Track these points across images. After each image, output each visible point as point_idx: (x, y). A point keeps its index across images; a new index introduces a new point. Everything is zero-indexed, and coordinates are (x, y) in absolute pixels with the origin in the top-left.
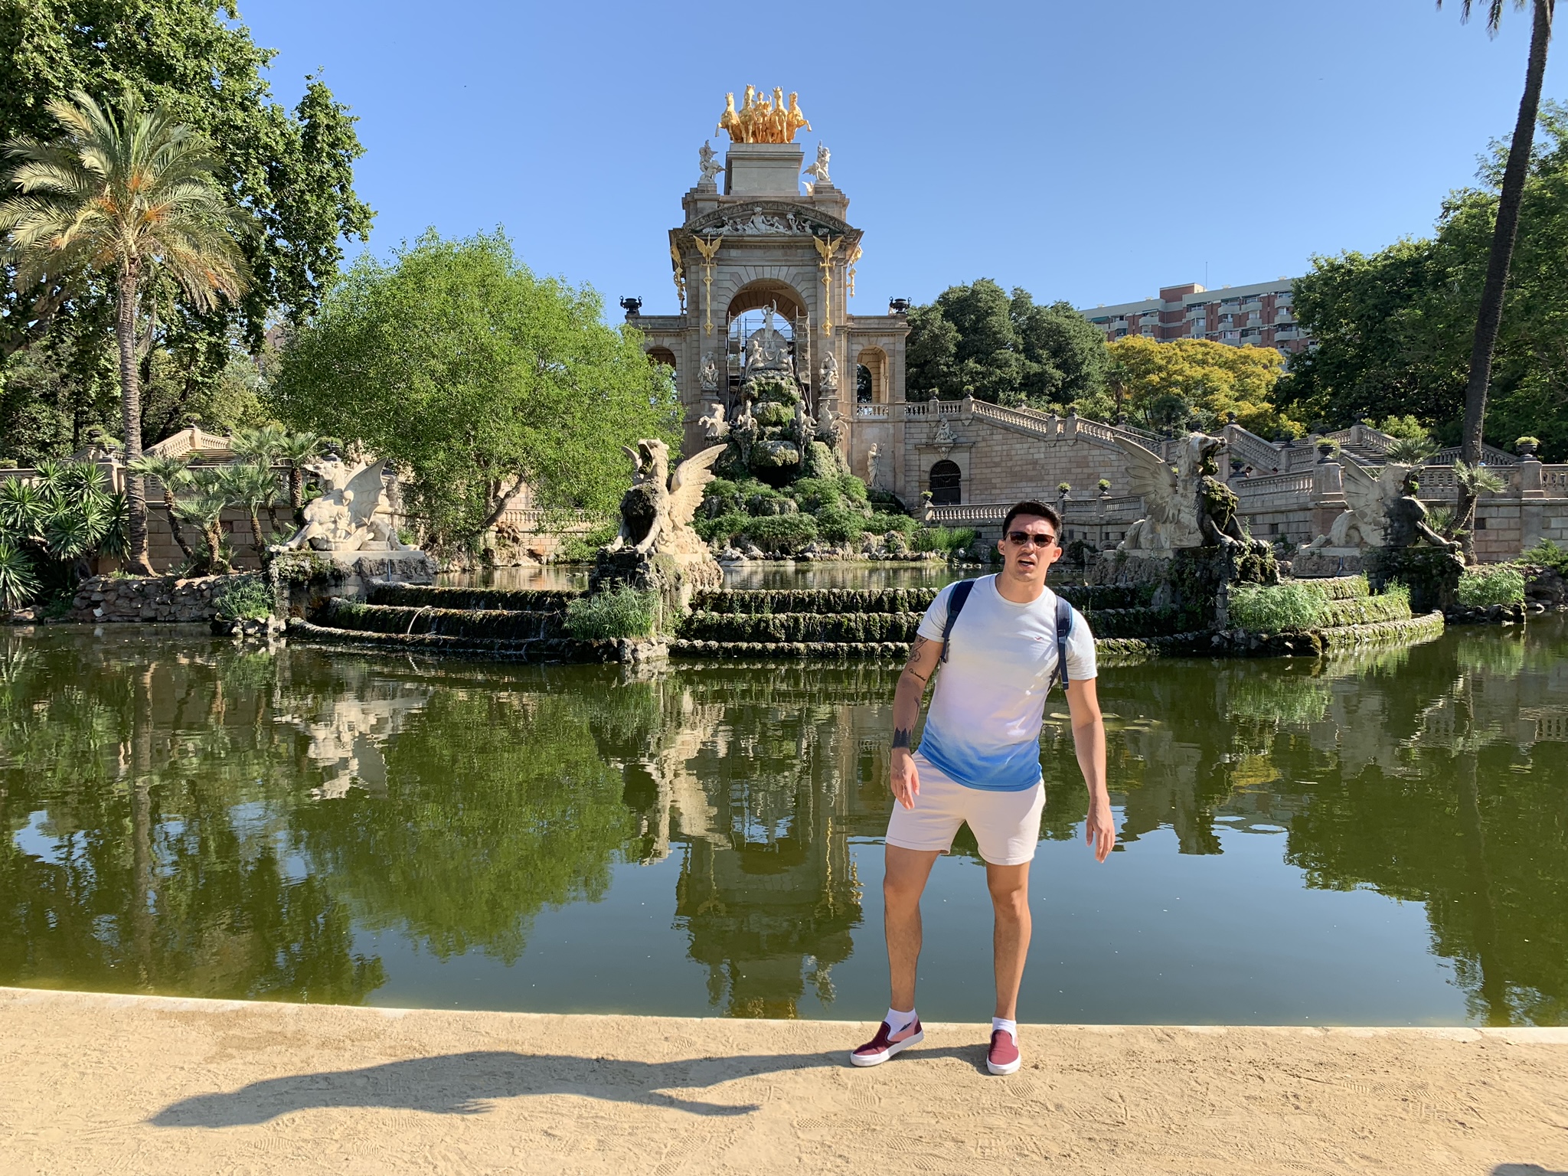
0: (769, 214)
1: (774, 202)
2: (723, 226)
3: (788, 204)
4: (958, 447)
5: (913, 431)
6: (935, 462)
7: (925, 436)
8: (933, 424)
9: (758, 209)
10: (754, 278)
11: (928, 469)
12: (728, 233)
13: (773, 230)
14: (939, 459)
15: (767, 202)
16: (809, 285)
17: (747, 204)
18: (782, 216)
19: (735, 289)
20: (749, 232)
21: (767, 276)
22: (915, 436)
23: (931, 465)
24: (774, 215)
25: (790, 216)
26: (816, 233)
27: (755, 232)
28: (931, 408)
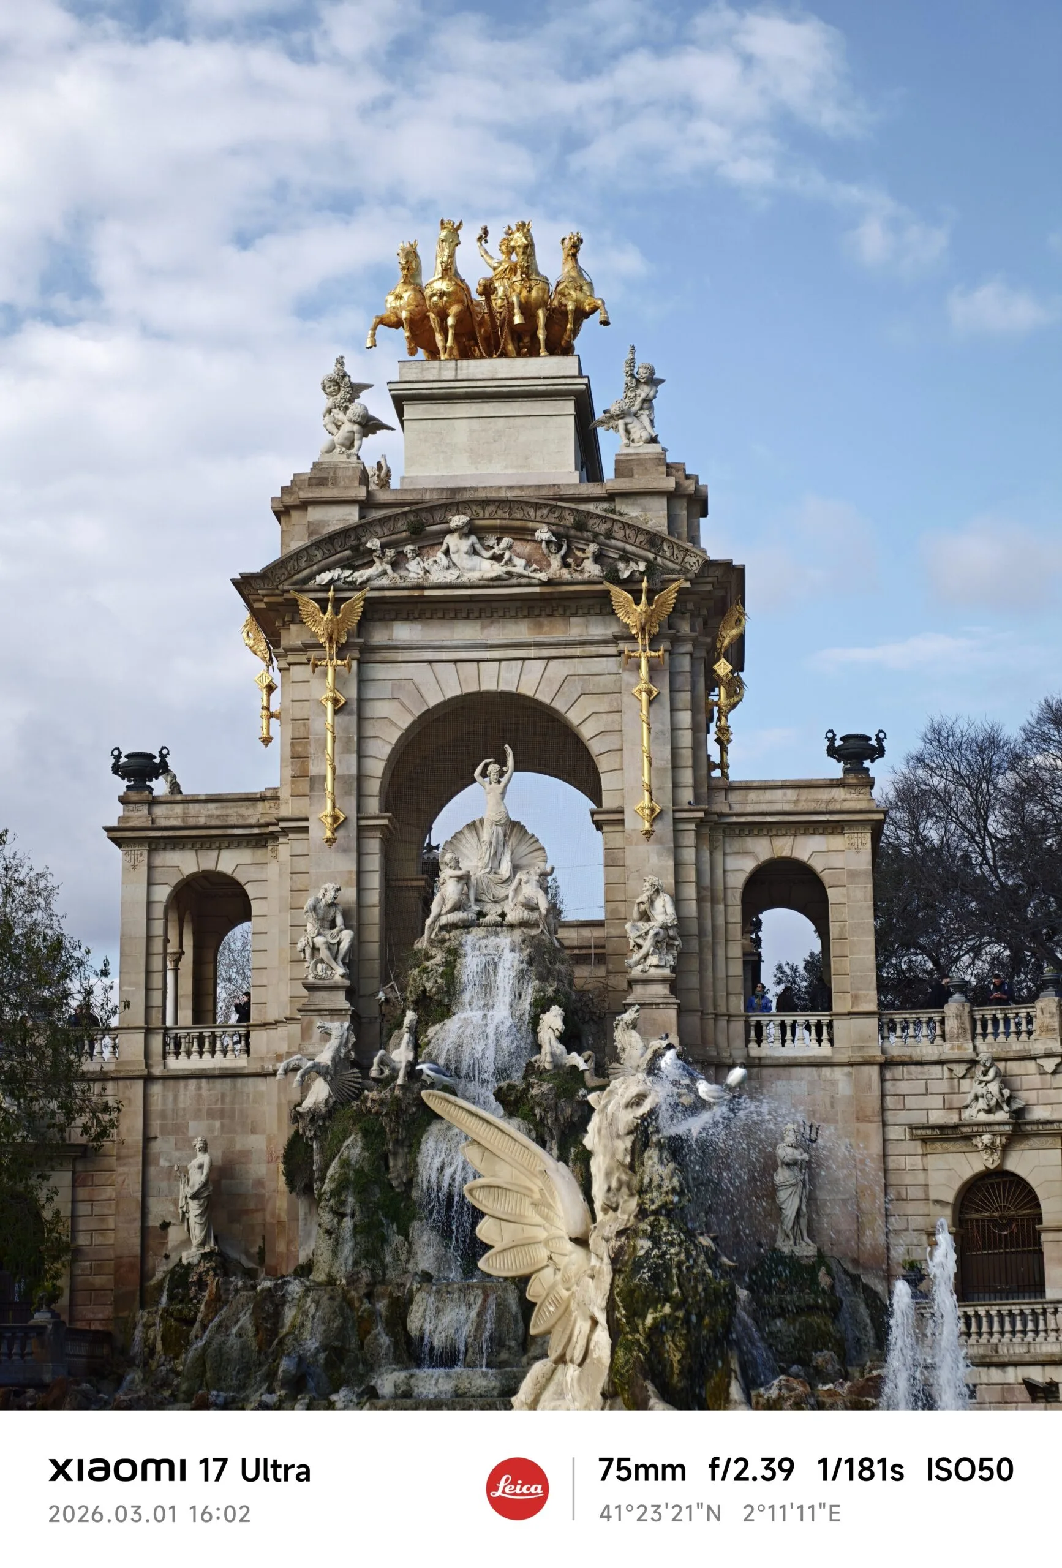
0: (492, 530)
1: (501, 503)
2: (371, 563)
3: (537, 506)
4: (1028, 1136)
5: (904, 1087)
6: (967, 1173)
7: (937, 1101)
8: (960, 1070)
9: (458, 520)
10: (453, 691)
11: (950, 1196)
12: (384, 582)
13: (498, 569)
14: (979, 1167)
15: (484, 503)
16: (603, 704)
17: (432, 509)
18: (523, 533)
19: (405, 721)
20: (436, 577)
21: (489, 685)
22: (911, 1102)
23: (957, 1185)
24: (501, 531)
25: (543, 534)
26: (613, 577)
27: (451, 576)
28: (951, 1025)
